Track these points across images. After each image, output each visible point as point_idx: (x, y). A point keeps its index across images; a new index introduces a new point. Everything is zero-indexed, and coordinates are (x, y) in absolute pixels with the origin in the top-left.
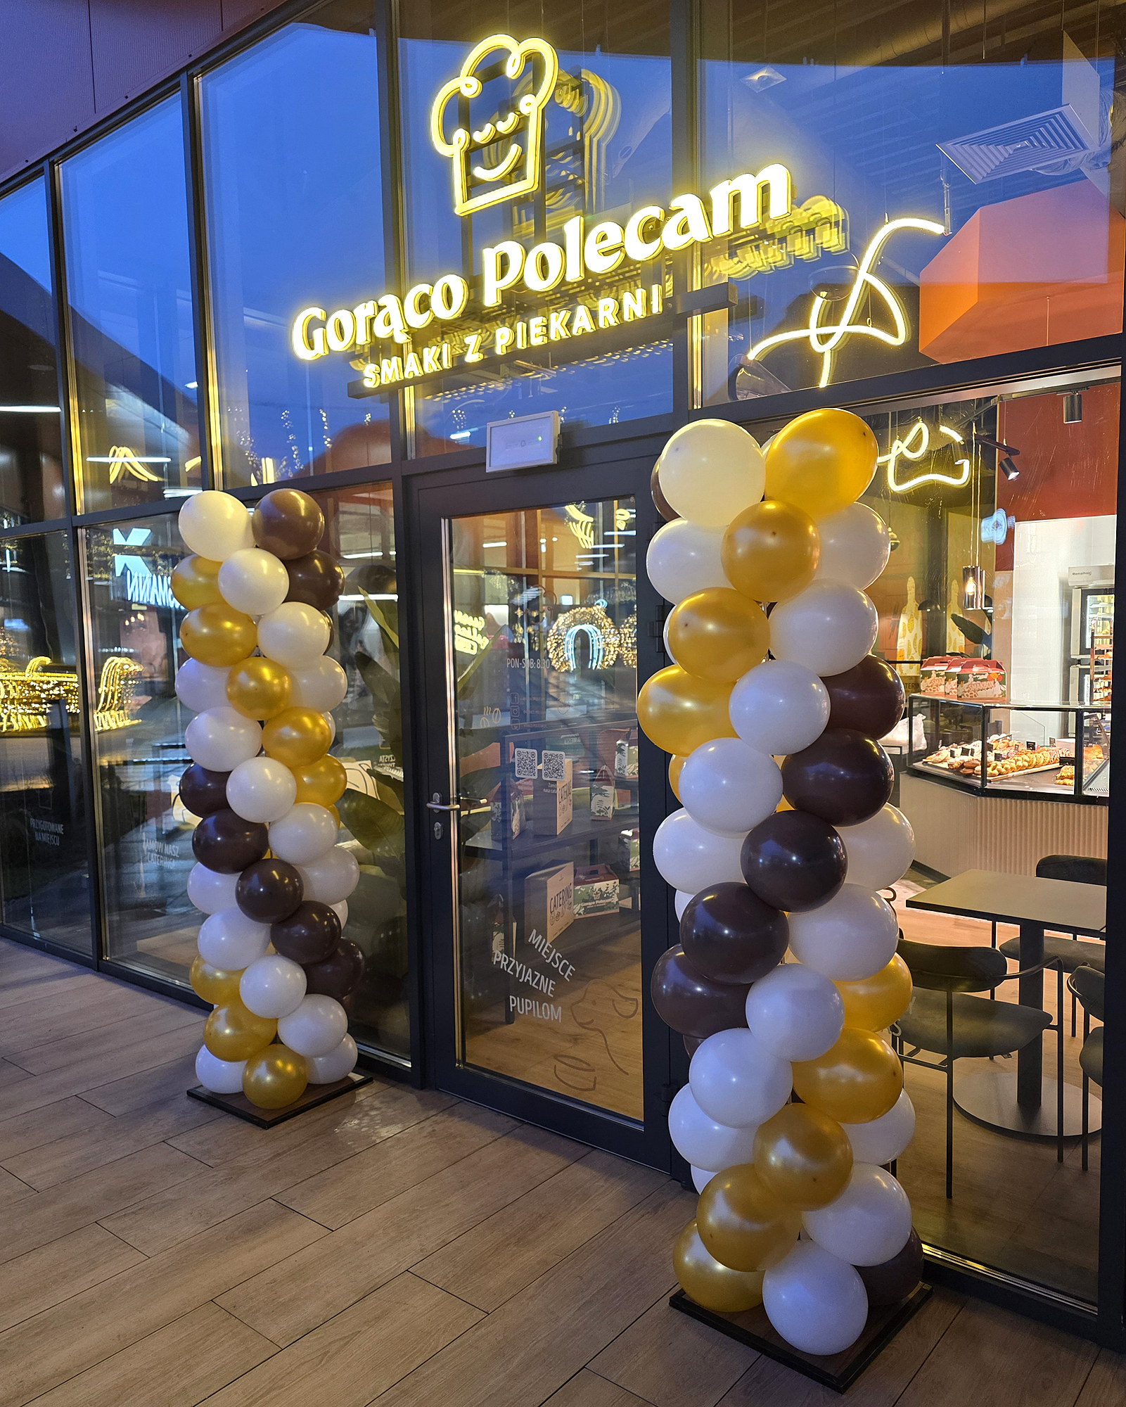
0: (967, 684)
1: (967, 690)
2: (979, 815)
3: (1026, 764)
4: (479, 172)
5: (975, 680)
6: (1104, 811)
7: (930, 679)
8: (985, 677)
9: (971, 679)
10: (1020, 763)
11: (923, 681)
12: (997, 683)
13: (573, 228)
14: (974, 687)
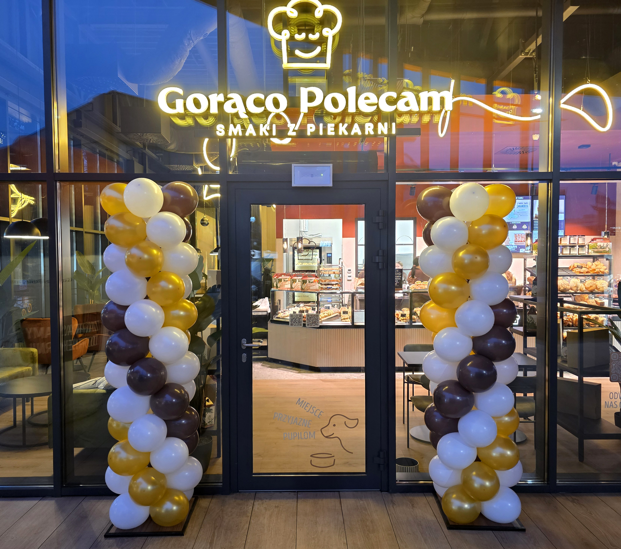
0: (306, 284)
1: (306, 286)
2: (318, 336)
3: (327, 315)
4: (298, 52)
5: (309, 282)
6: (363, 330)
7: (296, 283)
8: (313, 281)
9: (308, 282)
10: (325, 315)
11: (293, 284)
12: (317, 283)
13: (352, 91)
14: (309, 285)
